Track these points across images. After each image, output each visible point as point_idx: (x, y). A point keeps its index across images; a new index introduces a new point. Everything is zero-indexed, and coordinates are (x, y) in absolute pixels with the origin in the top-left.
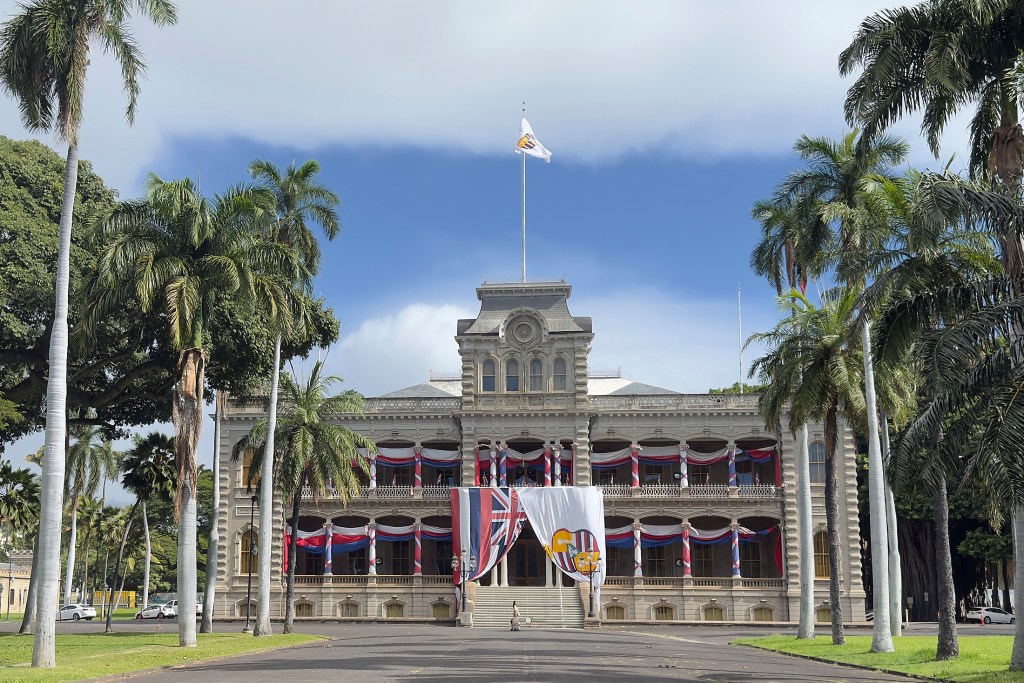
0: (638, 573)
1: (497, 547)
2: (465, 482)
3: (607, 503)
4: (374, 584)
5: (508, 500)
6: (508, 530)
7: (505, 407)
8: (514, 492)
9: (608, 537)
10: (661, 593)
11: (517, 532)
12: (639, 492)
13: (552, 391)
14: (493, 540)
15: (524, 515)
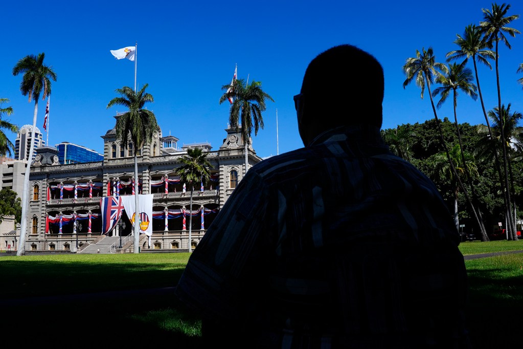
0: (166, 229)
1: (113, 221)
2: (104, 195)
3: (155, 201)
4: (75, 236)
5: (118, 201)
6: (117, 214)
7: (119, 163)
8: (120, 198)
9: (153, 215)
10: (174, 237)
11: (120, 214)
12: (168, 195)
13: (128, 157)
14: (111, 217)
15: (123, 207)
